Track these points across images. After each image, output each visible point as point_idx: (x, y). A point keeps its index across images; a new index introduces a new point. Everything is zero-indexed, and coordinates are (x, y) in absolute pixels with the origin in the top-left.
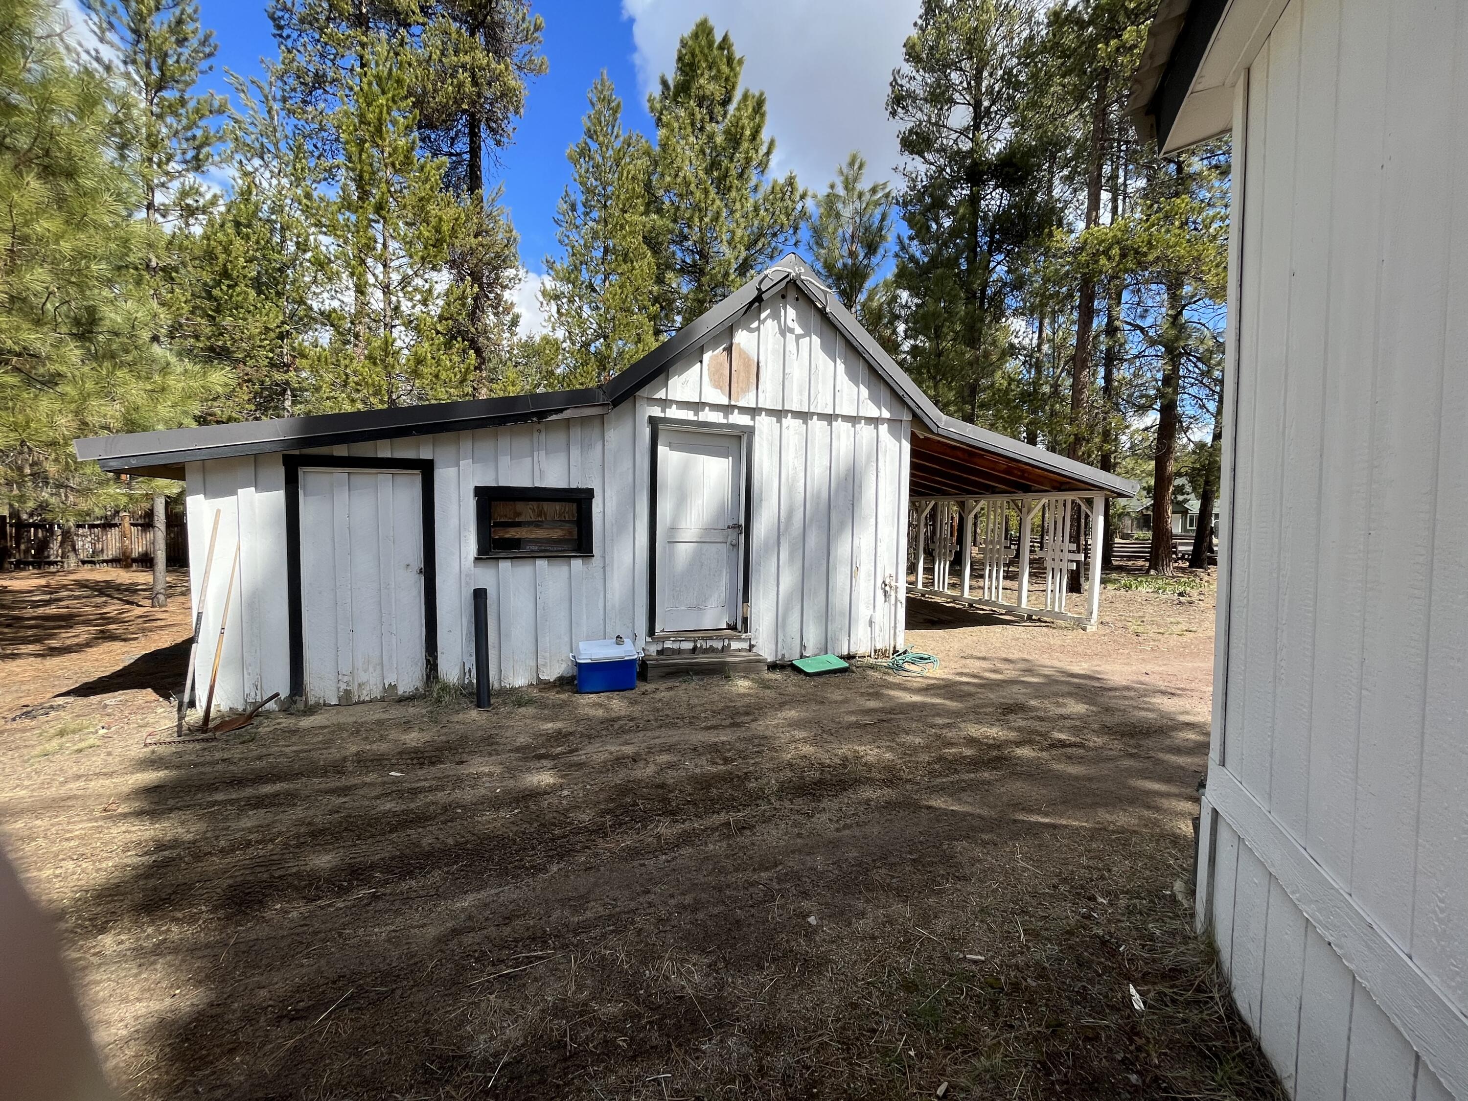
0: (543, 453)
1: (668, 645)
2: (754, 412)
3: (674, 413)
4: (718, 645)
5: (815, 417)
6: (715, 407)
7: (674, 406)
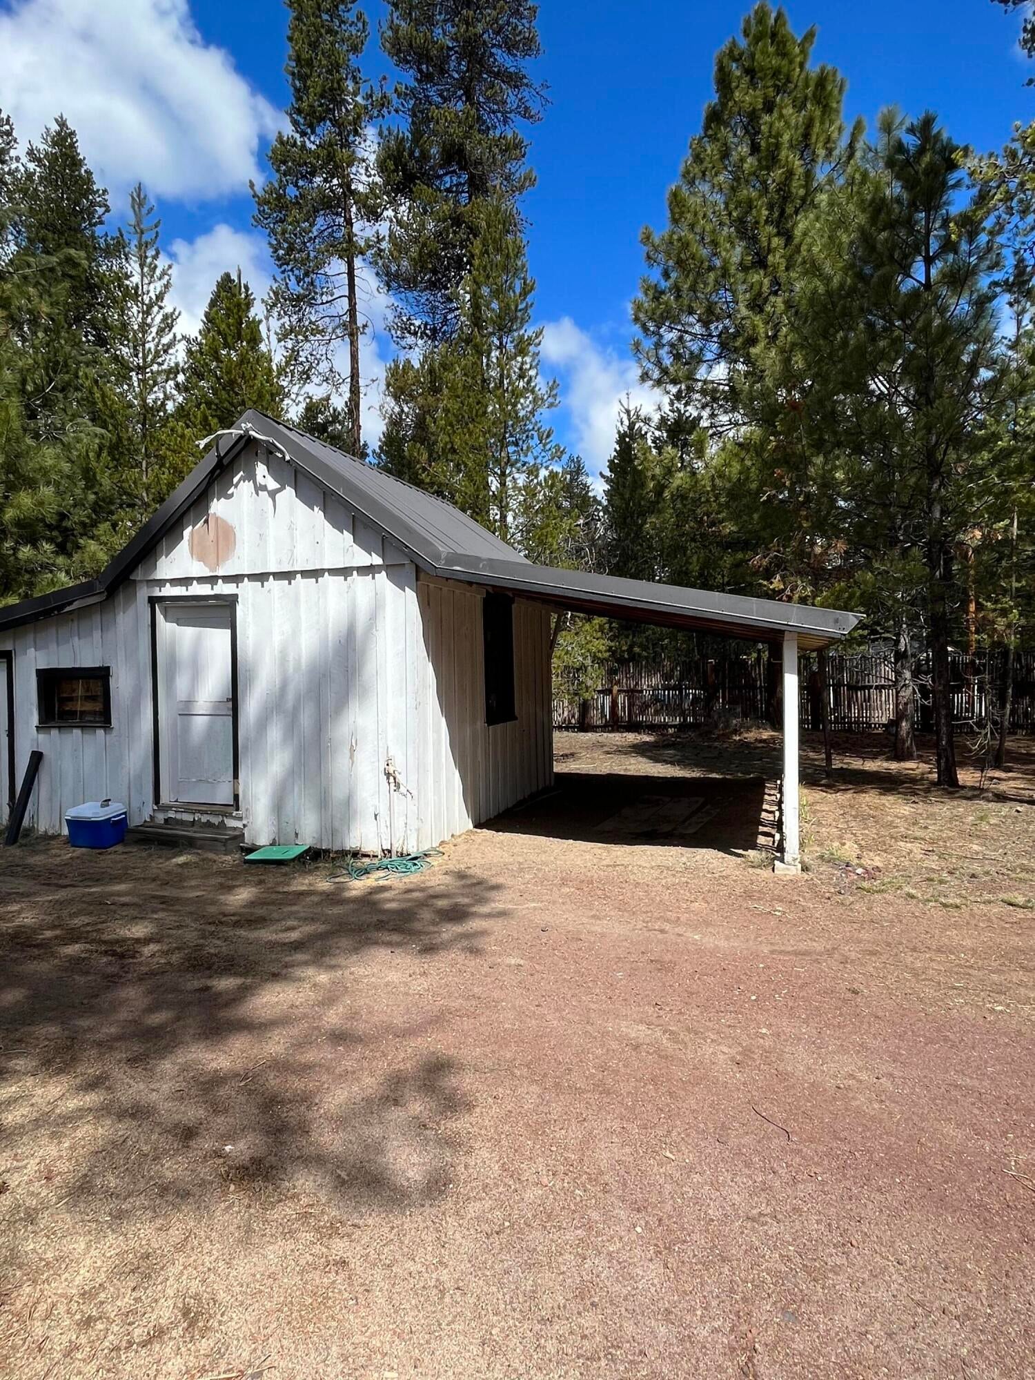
0: (76, 639)
1: (171, 815)
2: (236, 579)
3: (169, 591)
4: (215, 820)
5: (299, 576)
6: (201, 580)
7: (168, 585)
